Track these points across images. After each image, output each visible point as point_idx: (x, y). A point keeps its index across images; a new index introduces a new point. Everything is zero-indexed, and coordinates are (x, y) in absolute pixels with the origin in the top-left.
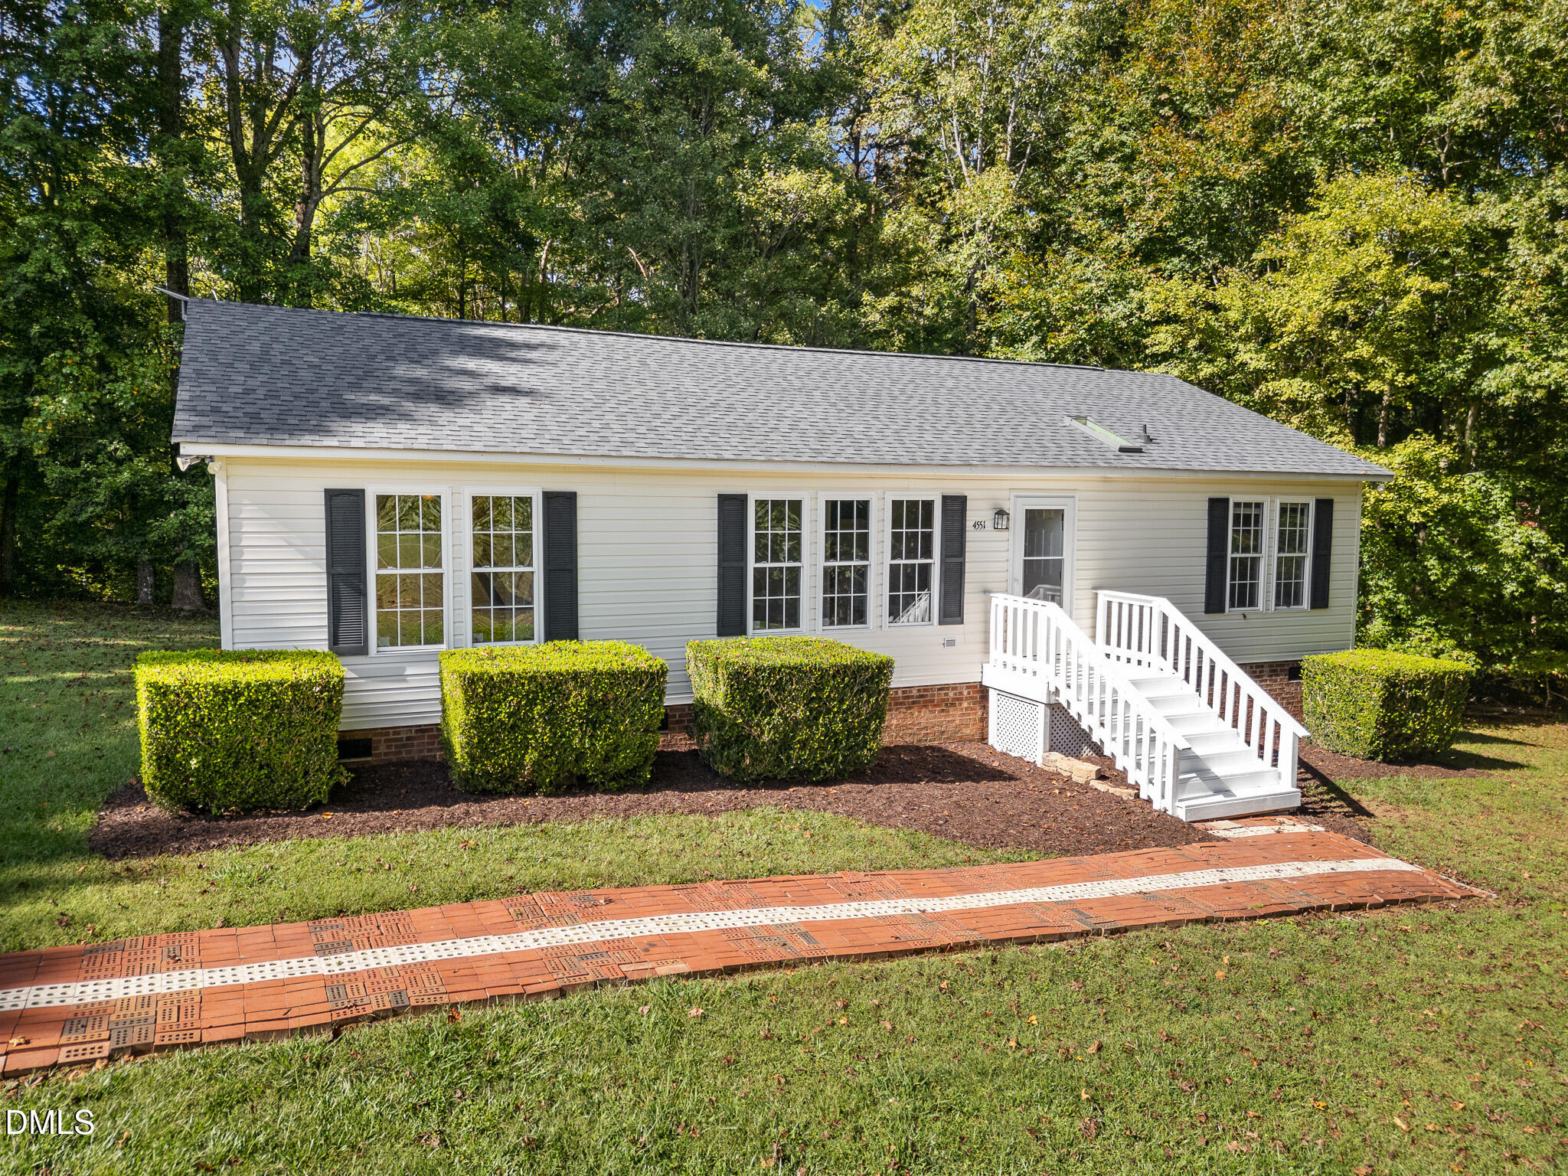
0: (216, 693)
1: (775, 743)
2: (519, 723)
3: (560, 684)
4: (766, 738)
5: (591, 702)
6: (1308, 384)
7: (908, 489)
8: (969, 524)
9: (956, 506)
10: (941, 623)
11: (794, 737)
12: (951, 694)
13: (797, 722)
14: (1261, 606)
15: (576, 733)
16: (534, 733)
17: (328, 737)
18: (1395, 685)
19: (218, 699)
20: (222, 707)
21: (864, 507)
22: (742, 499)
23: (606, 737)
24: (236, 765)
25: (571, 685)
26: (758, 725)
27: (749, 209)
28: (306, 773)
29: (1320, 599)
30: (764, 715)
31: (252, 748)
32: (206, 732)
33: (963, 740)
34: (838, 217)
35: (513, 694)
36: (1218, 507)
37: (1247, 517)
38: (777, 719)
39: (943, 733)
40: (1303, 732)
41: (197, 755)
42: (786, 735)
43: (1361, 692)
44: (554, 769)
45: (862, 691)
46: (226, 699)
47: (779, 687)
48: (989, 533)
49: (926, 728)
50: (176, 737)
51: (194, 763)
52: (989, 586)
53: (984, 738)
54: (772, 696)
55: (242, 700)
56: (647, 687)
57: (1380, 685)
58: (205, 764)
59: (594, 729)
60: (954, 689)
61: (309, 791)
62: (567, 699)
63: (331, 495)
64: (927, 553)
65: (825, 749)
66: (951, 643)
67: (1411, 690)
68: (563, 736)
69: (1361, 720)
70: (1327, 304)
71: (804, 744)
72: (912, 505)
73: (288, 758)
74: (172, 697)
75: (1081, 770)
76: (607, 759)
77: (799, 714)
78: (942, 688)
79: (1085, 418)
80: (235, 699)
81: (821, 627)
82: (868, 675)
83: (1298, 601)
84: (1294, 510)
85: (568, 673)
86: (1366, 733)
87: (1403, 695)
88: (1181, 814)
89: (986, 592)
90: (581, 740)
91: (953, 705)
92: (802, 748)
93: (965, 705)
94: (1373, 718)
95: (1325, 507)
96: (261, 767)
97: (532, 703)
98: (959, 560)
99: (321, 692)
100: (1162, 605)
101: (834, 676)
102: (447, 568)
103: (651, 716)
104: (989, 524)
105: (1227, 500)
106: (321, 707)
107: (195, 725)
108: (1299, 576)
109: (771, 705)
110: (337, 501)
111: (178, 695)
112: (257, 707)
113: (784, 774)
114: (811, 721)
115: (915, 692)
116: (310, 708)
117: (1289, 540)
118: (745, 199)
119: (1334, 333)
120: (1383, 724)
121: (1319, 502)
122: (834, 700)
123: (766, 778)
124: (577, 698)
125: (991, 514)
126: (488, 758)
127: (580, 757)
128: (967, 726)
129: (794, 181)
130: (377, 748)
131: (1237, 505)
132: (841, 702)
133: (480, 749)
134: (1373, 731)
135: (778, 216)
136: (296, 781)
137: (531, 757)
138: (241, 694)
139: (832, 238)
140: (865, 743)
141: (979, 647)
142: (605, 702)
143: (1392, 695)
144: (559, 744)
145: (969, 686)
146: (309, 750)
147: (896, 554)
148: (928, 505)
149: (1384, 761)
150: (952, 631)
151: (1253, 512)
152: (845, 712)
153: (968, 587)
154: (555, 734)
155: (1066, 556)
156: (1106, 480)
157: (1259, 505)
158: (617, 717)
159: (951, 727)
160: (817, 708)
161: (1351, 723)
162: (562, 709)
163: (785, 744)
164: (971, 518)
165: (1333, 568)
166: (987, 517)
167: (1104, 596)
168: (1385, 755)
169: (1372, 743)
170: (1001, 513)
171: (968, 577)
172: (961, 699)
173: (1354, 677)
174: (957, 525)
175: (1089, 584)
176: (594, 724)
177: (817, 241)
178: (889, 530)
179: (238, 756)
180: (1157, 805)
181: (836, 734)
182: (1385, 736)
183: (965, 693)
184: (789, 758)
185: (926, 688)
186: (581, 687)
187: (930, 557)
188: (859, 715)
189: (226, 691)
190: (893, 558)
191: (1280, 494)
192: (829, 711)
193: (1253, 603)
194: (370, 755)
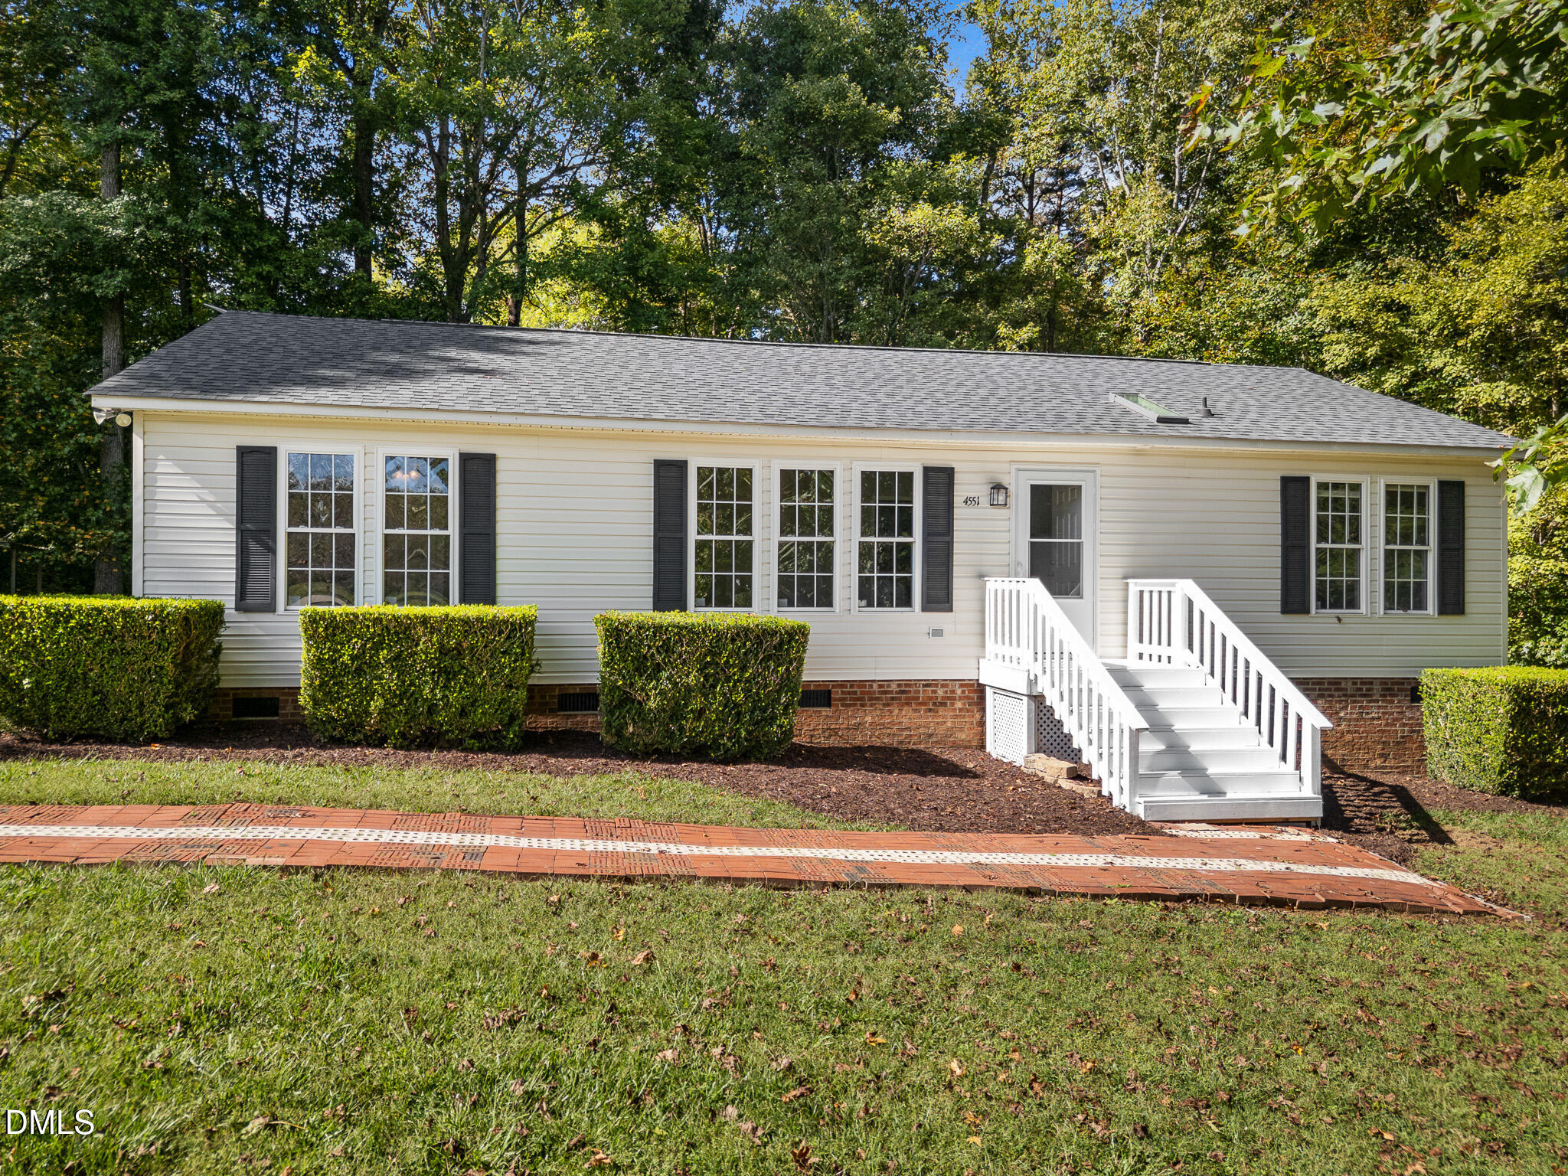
0: (49, 615)
1: (664, 710)
2: (363, 666)
3: (408, 628)
4: (652, 704)
5: (443, 651)
6: (1514, 388)
7: (880, 459)
8: (958, 500)
9: (940, 480)
10: (924, 609)
11: (686, 705)
12: (940, 692)
13: (689, 689)
14: (1363, 609)
15: (426, 682)
16: (381, 678)
17: (162, 668)
18: (1529, 699)
19: (51, 621)
20: (54, 628)
21: (827, 477)
22: (682, 466)
23: (462, 689)
24: (69, 689)
25: (420, 630)
26: (643, 689)
27: (874, 249)
28: (141, 705)
29: (1453, 602)
30: (650, 678)
31: (85, 674)
32: (39, 653)
33: (955, 746)
34: (972, 250)
35: (357, 636)
36: (1294, 489)
37: (1338, 503)
38: (666, 685)
39: (930, 736)
40: (1326, 723)
41: (30, 677)
42: (677, 703)
43: (1486, 709)
44: (403, 719)
45: (768, 658)
46: (58, 622)
47: (667, 648)
48: (984, 510)
49: (908, 729)
50: (10, 655)
51: (26, 683)
52: (985, 570)
53: (982, 746)
54: (659, 659)
55: (73, 623)
56: (508, 638)
57: (1506, 698)
58: (38, 684)
59: (448, 680)
60: (943, 686)
61: (144, 722)
62: (417, 645)
63: (243, 452)
64: (906, 528)
65: (725, 722)
66: (938, 633)
67: (1555, 706)
68: (412, 684)
69: (1487, 744)
70: (1522, 287)
71: (700, 714)
72: (888, 477)
73: (121, 687)
74: (7, 616)
75: (1052, 768)
76: (463, 713)
77: (692, 680)
78: (928, 684)
79: (1136, 395)
80: (67, 622)
81: (776, 608)
82: (776, 640)
83: (1421, 605)
84: (1407, 497)
85: (417, 617)
86: (1494, 761)
87: (1544, 713)
88: (1140, 812)
89: (981, 576)
90: (432, 690)
91: (943, 704)
92: (698, 718)
93: (959, 705)
94: (1501, 739)
95: (1453, 493)
96: (95, 693)
97: (378, 647)
98: (946, 539)
99: (154, 620)
100: (1186, 588)
101: (733, 640)
102: (357, 528)
103: (513, 670)
104: (984, 501)
105: (1306, 480)
106: (154, 636)
107: (27, 644)
108: (1421, 572)
109: (658, 668)
110: (248, 458)
111: (13, 614)
112: (88, 632)
113: (676, 747)
114: (707, 688)
115: (894, 687)
116: (143, 637)
117: (1401, 532)
118: (870, 238)
119: (1538, 323)
120: (1515, 747)
121: (1443, 485)
122: (733, 666)
123: (657, 751)
124: (426, 645)
125: (986, 489)
126: (332, 703)
127: (432, 710)
128: (962, 730)
129: (921, 215)
130: (284, 708)
131: (1323, 486)
132: (743, 669)
133: (325, 692)
134: (1503, 757)
135: (905, 251)
136: (130, 711)
137: (376, 704)
138: (71, 617)
139: (968, 272)
140: (773, 718)
141: (976, 640)
142: (459, 651)
143: (1522, 710)
144: (406, 693)
145: (963, 684)
146: (143, 680)
147: (867, 528)
148: (907, 478)
149: (1521, 797)
150: (937, 619)
151: (1347, 495)
152: (748, 681)
153: (957, 571)
154: (404, 682)
155: (1086, 538)
156: (1138, 453)
157: (1356, 487)
158: (474, 668)
159: (941, 730)
160: (712, 674)
161: (1477, 749)
162: (411, 655)
163: (676, 714)
164: (960, 494)
165: (1468, 566)
166: (982, 492)
167: (1135, 586)
168: (1523, 789)
169: (1501, 773)
170: (998, 487)
171: (957, 559)
172: (954, 699)
173: (1476, 689)
174: (942, 499)
175: (1120, 572)
176: (449, 674)
177: (953, 277)
178: (857, 504)
179: (70, 680)
180: (1116, 803)
181: (736, 705)
182: (1521, 764)
183: (959, 691)
184: (681, 729)
185: (908, 683)
186: (432, 633)
187: (910, 535)
188: (766, 686)
189: (58, 613)
190: (863, 534)
191: (1386, 473)
192: (728, 679)
193: (1353, 603)
194: (277, 714)
